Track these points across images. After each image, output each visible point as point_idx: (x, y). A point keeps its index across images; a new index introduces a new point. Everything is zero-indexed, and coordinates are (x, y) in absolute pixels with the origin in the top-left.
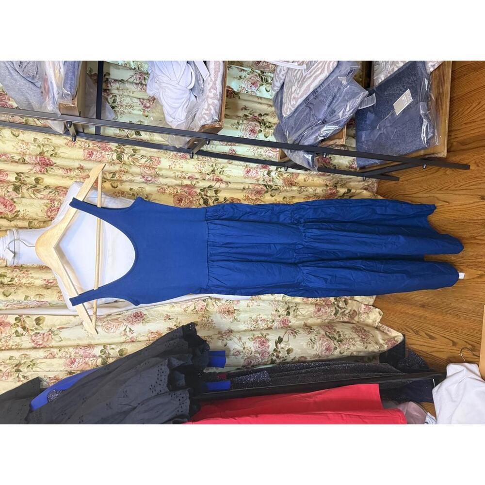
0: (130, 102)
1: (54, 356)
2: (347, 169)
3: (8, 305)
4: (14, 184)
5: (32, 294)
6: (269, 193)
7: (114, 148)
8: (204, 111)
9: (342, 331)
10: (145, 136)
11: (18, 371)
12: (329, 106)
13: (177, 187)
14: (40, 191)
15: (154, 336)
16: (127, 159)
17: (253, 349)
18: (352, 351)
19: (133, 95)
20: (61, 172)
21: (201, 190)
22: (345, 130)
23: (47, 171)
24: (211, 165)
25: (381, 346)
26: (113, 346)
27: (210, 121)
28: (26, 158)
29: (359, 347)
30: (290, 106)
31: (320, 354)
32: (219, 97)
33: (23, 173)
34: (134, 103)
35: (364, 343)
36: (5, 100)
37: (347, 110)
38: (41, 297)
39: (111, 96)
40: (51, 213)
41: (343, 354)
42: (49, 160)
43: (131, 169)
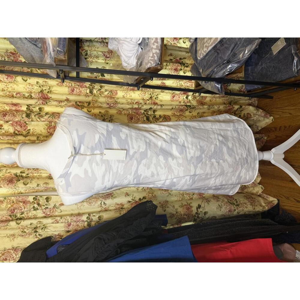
0: (97, 54)
1: (58, 222)
2: (238, 92)
3: (26, 190)
4: (26, 113)
5: (41, 182)
6: (189, 111)
7: (88, 86)
8: (150, 58)
9: (238, 199)
10: (107, 77)
11: (36, 232)
12: (232, 51)
13: (129, 110)
14: (43, 117)
15: (119, 206)
16: (96, 92)
17: (182, 213)
18: (245, 211)
19: (99, 50)
20: (55, 103)
21: (144, 111)
22: (243, 67)
23: (47, 103)
24: (149, 94)
25: (264, 207)
26: (94, 214)
27: (154, 65)
28: (33, 95)
29: (250, 208)
30: (203, 52)
31: (225, 214)
32: (160, 48)
33: (31, 105)
34: (99, 55)
35: (253, 206)
36: (17, 57)
37: (246, 53)
38: (47, 184)
39: (84, 51)
40: (50, 130)
41: (239, 214)
42: (47, 96)
43: (99, 99)
